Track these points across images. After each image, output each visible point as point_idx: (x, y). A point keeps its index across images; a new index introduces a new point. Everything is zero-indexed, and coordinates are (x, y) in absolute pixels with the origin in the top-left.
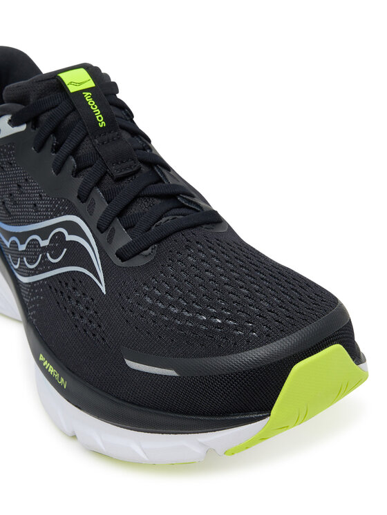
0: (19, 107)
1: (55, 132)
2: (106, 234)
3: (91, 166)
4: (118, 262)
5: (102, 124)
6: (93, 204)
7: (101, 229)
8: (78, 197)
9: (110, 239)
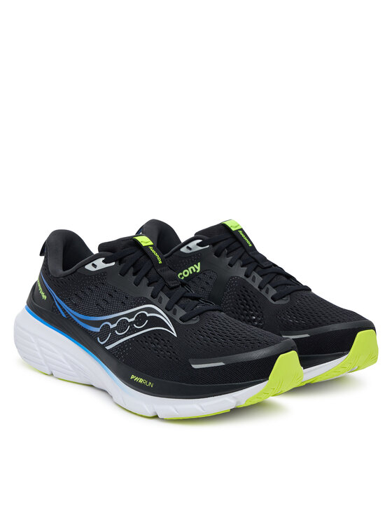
0: (109, 254)
1: (133, 265)
2: (172, 311)
3: (157, 282)
4: (181, 322)
5: (160, 262)
6: (161, 298)
7: (167, 309)
8: (152, 296)
9: (175, 313)
